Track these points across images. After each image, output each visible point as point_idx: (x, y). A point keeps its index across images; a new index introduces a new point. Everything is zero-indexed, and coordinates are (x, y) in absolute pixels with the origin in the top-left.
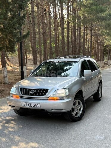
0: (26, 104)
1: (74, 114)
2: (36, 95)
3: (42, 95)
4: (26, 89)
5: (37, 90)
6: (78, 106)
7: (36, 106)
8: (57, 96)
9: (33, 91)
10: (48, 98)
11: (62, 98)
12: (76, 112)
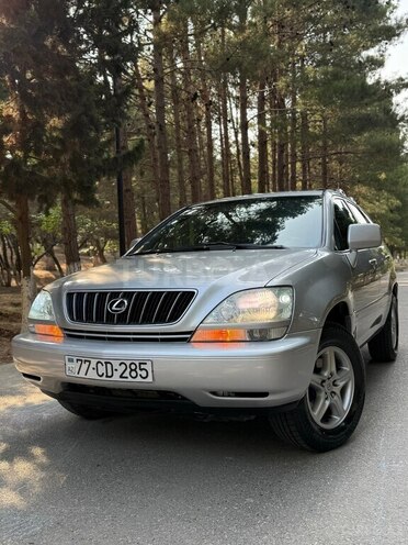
0: (85, 366)
1: (317, 414)
2: (134, 320)
3: (161, 320)
4: (91, 295)
5: (142, 295)
6: (336, 376)
7: (134, 374)
8: (239, 321)
9: (122, 303)
10: (192, 333)
11: (259, 335)
12: (327, 403)
